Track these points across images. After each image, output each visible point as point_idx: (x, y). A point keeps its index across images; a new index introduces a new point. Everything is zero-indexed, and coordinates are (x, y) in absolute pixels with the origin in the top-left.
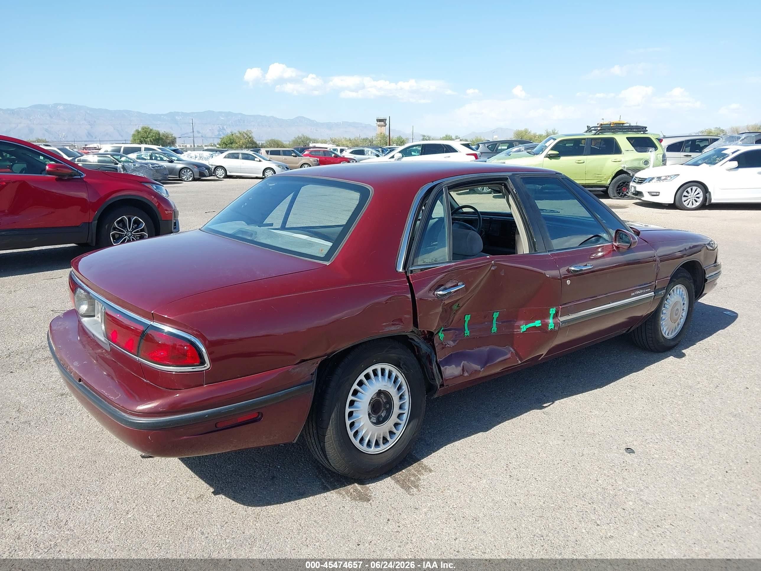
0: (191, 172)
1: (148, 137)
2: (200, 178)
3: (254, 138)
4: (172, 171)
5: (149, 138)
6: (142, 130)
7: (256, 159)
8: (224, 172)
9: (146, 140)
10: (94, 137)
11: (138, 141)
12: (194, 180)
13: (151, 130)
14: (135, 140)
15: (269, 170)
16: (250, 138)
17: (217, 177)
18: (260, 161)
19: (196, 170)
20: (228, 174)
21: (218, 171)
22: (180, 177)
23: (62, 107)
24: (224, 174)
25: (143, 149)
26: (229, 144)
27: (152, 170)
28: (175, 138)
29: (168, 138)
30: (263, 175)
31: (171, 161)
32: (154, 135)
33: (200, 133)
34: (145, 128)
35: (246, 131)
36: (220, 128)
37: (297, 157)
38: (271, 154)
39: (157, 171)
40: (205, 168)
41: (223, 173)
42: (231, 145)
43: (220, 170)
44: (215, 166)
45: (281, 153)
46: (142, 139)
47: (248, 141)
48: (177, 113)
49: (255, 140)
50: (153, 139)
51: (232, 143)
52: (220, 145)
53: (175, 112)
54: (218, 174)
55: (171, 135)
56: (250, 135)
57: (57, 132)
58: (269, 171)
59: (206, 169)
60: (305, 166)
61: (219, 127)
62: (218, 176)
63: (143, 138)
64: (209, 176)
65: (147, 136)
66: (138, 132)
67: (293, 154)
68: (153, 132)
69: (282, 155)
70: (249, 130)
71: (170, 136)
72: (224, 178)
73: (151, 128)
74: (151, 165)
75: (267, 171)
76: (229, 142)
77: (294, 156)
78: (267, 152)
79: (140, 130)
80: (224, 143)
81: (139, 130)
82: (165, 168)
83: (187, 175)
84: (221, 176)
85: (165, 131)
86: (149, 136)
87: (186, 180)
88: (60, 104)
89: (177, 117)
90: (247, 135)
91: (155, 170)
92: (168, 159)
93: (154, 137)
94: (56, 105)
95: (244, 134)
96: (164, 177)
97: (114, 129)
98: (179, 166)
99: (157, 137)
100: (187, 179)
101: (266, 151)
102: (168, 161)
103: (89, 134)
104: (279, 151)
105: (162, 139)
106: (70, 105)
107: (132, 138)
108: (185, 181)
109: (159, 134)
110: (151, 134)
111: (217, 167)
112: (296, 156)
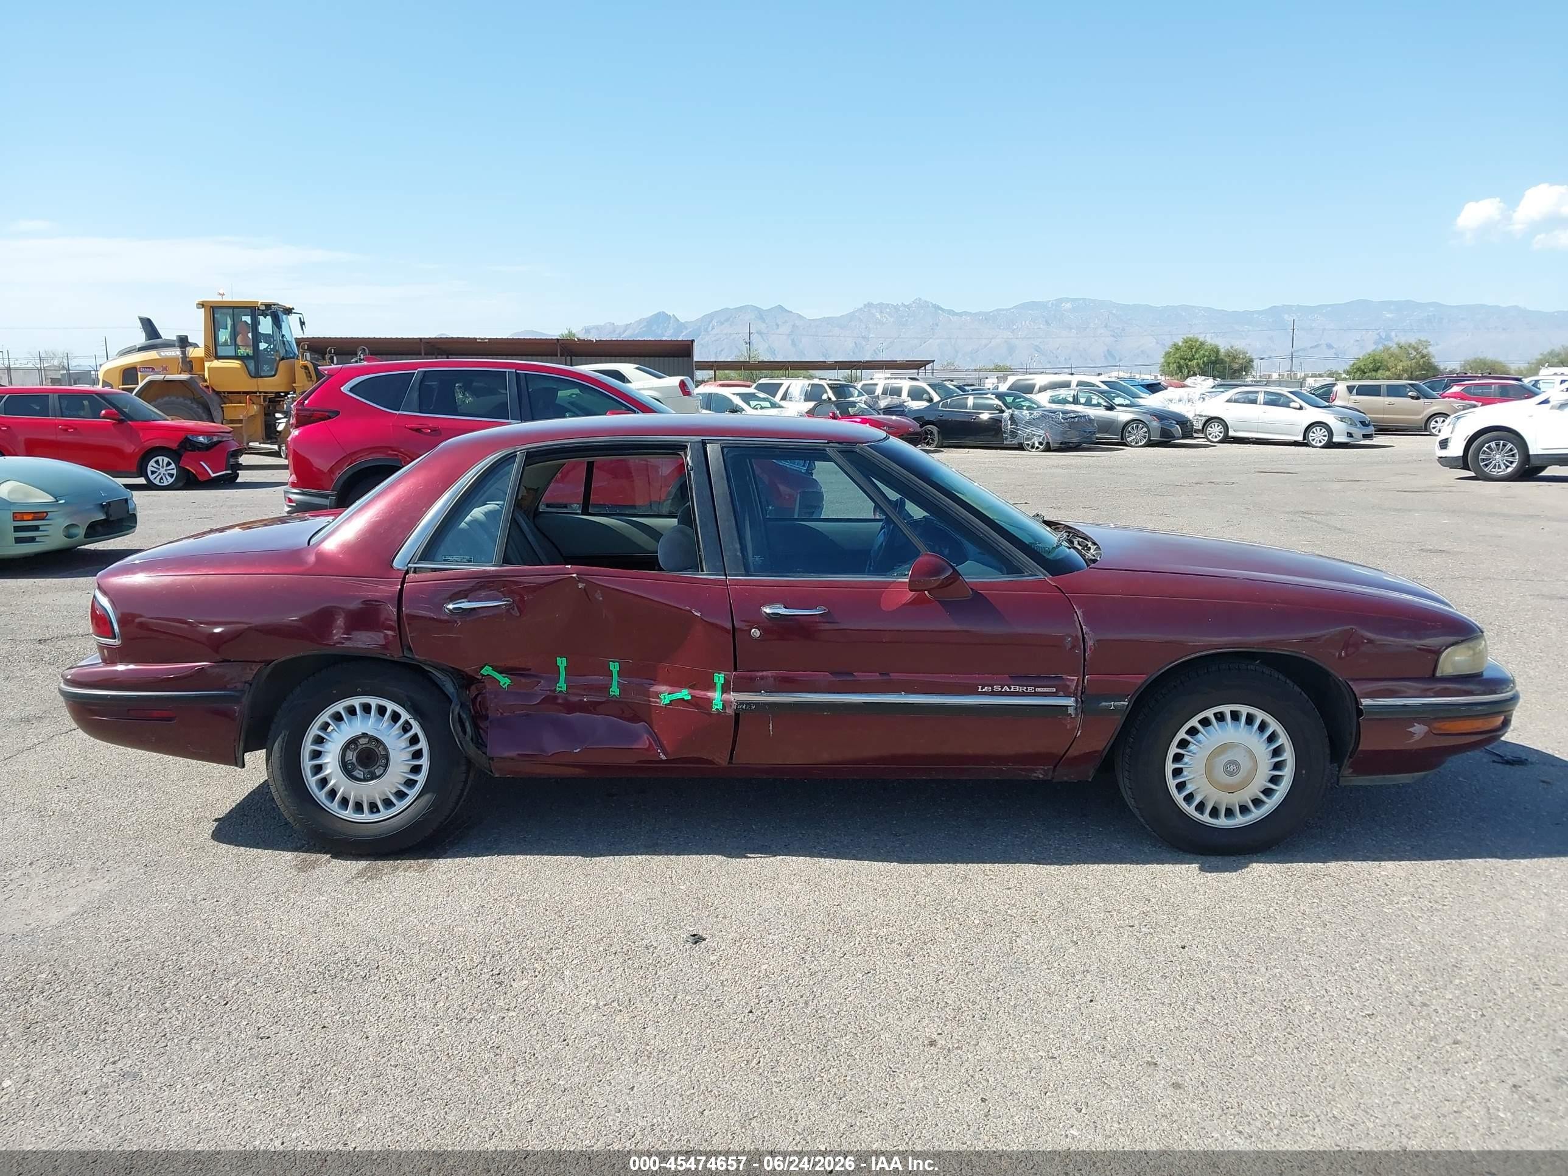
0: (1145, 429)
1: (1194, 359)
2: (1170, 441)
3: (1433, 357)
4: (1107, 426)
5: (1196, 361)
6: (1184, 345)
7: (1292, 405)
8: (1222, 430)
9: (1189, 363)
10: (1117, 359)
11: (1175, 365)
12: (1151, 444)
13: (1202, 344)
14: (1169, 363)
15: (1318, 428)
16: (1423, 357)
17: (1209, 440)
18: (1301, 408)
19: (1155, 424)
20: (1231, 433)
21: (1211, 427)
22: (1122, 439)
23: (1069, 304)
24: (1222, 435)
25: (1074, 384)
26: (1370, 371)
27: (1062, 423)
28: (1251, 361)
29: (1237, 361)
30: (1304, 438)
31: (1110, 408)
32: (1207, 353)
33: (1333, 348)
34: (1190, 340)
35: (1416, 343)
36: (1381, 337)
37: (1422, 400)
38: (1358, 394)
39: (1072, 426)
40: (1175, 422)
41: (1221, 432)
42: (1374, 374)
43: (1216, 426)
44: (1207, 418)
45: (1383, 390)
46: (1182, 362)
47: (1418, 363)
48: (1288, 309)
49: (1435, 361)
50: (1204, 361)
51: (1376, 370)
52: (1348, 373)
53: (1284, 305)
54: (1210, 434)
55: (1243, 353)
56: (1425, 352)
57: (1054, 352)
58: (1318, 430)
59: (1177, 424)
60: (1438, 419)
61: (1379, 334)
62: (1210, 437)
63: (1185, 360)
64: (1182, 438)
65: (1193, 356)
66: (1177, 348)
67: (1410, 394)
68: (1206, 347)
69: (1384, 396)
70: (1423, 339)
71: (1241, 356)
72: (1221, 442)
73: (1201, 339)
74: (1061, 415)
75: (1314, 430)
76: (1371, 366)
77: (1412, 398)
78: (1350, 389)
79: (1180, 344)
80: (1359, 369)
81: (1178, 344)
82: (1090, 420)
83: (1137, 435)
84: (1216, 437)
85: (1232, 347)
86: (1197, 356)
87: (1133, 444)
88: (1067, 300)
89: (1286, 316)
90: (1416, 349)
91: (1067, 425)
92: (1105, 404)
93: (1205, 358)
94: (1060, 301)
95: (1409, 349)
96: (1084, 438)
97: (1157, 343)
98: (1123, 416)
99: (1213, 358)
100: (1136, 443)
101: (1348, 387)
102: (1104, 406)
103: (1110, 354)
104: (1380, 386)
105: (1222, 362)
106: (1084, 299)
107: (1163, 360)
108: (1132, 446)
109: (1218, 352)
110: (1202, 352)
111: (1210, 420)
112: (1418, 398)
